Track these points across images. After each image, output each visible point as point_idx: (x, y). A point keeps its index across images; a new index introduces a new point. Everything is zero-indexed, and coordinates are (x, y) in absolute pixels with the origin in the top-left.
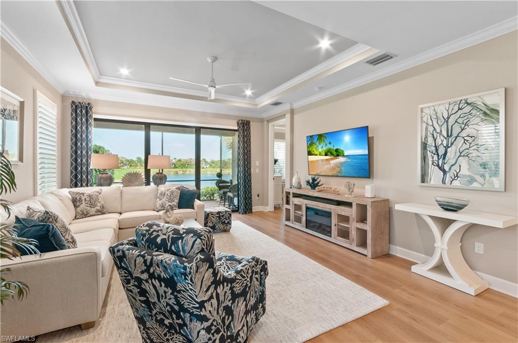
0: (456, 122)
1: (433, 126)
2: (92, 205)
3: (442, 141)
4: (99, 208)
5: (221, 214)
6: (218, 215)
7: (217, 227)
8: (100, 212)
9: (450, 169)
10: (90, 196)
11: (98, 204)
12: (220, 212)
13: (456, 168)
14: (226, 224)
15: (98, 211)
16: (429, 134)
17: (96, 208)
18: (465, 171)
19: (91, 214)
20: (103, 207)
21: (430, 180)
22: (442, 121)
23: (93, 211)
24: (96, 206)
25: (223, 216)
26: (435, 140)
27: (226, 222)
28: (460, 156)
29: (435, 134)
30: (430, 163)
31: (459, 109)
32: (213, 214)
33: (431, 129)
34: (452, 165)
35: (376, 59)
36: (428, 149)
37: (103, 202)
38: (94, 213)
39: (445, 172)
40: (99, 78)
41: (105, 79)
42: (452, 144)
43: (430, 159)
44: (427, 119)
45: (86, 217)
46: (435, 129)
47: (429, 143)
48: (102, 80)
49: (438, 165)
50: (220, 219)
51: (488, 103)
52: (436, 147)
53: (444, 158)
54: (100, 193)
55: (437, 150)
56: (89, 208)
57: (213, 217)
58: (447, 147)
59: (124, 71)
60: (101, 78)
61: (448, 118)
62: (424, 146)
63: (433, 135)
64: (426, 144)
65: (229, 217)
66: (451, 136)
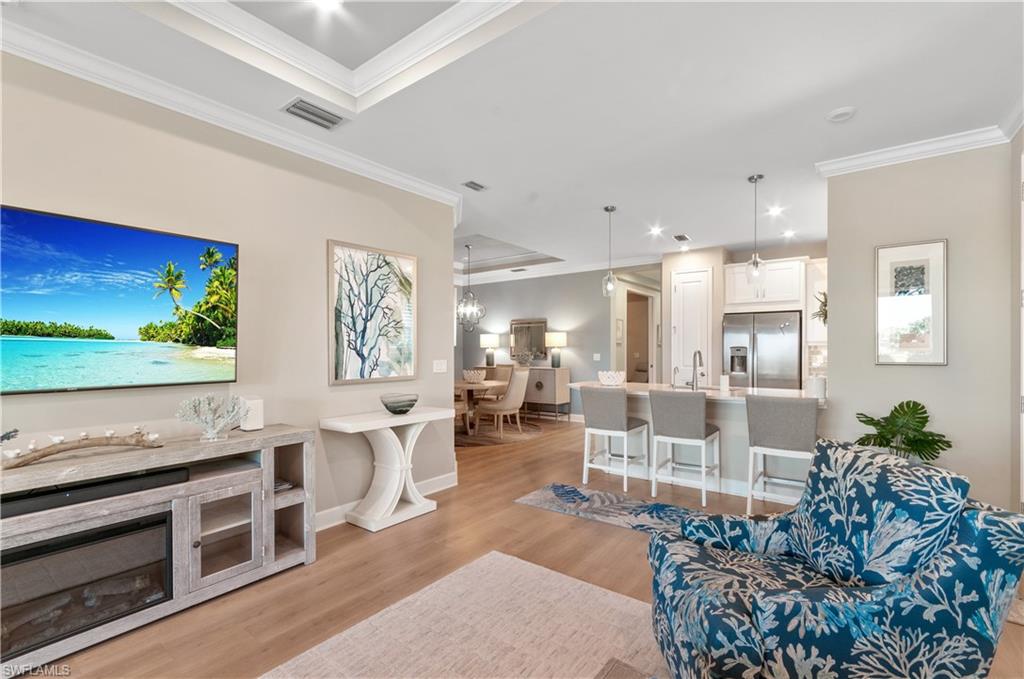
0: (375, 284)
1: (348, 281)
3: (361, 310)
9: (369, 354)
13: (375, 352)
16: (344, 296)
18: (384, 358)
21: (346, 373)
22: (360, 278)
26: (352, 306)
28: (379, 335)
29: (352, 296)
30: (346, 344)
31: (379, 267)
33: (346, 286)
34: (372, 349)
35: (312, 109)
36: (343, 321)
39: (363, 358)
42: (372, 316)
43: (346, 338)
44: (341, 268)
46: (352, 289)
47: (343, 310)
49: (355, 349)
51: (404, 270)
52: (352, 317)
53: (363, 337)
55: (354, 324)
58: (366, 320)
61: (368, 275)
62: (338, 314)
63: (349, 297)
64: (340, 312)
66: (371, 304)
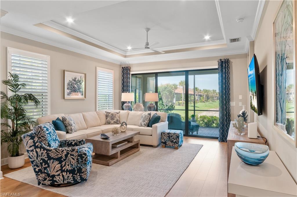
2: (112, 119)
4: (115, 121)
5: (170, 135)
6: (168, 135)
7: (167, 143)
8: (116, 123)
10: (112, 114)
11: (115, 119)
12: (170, 133)
14: (174, 142)
15: (115, 122)
17: (114, 120)
19: (112, 123)
20: (117, 120)
23: (112, 122)
24: (114, 119)
25: (171, 136)
27: (174, 141)
32: (165, 134)
37: (118, 118)
38: (113, 123)
40: (126, 53)
41: (128, 53)
45: (109, 124)
48: (127, 54)
50: (169, 138)
54: (118, 113)
56: (110, 120)
57: (165, 136)
59: (129, 48)
60: (127, 53)
65: (176, 138)
